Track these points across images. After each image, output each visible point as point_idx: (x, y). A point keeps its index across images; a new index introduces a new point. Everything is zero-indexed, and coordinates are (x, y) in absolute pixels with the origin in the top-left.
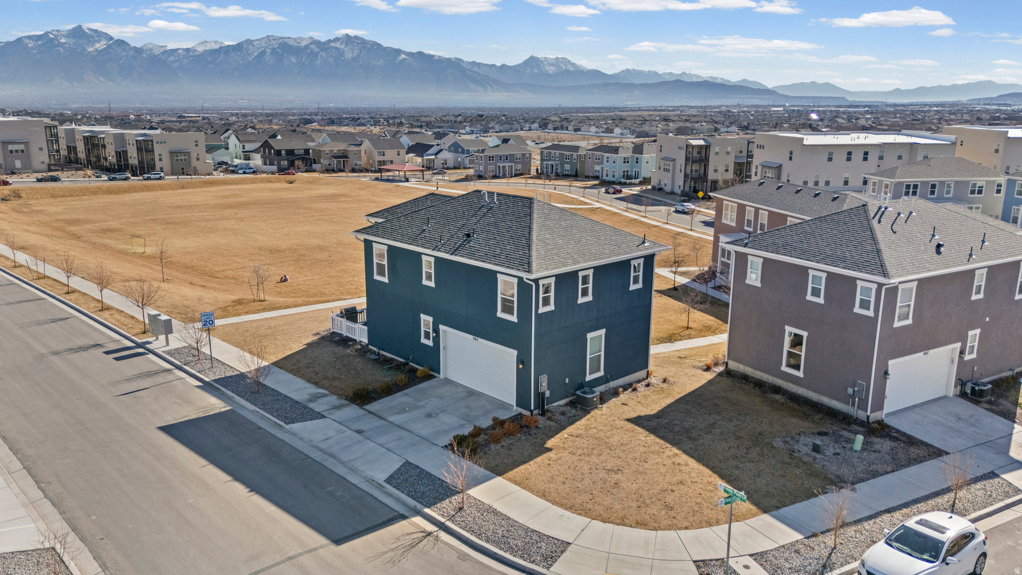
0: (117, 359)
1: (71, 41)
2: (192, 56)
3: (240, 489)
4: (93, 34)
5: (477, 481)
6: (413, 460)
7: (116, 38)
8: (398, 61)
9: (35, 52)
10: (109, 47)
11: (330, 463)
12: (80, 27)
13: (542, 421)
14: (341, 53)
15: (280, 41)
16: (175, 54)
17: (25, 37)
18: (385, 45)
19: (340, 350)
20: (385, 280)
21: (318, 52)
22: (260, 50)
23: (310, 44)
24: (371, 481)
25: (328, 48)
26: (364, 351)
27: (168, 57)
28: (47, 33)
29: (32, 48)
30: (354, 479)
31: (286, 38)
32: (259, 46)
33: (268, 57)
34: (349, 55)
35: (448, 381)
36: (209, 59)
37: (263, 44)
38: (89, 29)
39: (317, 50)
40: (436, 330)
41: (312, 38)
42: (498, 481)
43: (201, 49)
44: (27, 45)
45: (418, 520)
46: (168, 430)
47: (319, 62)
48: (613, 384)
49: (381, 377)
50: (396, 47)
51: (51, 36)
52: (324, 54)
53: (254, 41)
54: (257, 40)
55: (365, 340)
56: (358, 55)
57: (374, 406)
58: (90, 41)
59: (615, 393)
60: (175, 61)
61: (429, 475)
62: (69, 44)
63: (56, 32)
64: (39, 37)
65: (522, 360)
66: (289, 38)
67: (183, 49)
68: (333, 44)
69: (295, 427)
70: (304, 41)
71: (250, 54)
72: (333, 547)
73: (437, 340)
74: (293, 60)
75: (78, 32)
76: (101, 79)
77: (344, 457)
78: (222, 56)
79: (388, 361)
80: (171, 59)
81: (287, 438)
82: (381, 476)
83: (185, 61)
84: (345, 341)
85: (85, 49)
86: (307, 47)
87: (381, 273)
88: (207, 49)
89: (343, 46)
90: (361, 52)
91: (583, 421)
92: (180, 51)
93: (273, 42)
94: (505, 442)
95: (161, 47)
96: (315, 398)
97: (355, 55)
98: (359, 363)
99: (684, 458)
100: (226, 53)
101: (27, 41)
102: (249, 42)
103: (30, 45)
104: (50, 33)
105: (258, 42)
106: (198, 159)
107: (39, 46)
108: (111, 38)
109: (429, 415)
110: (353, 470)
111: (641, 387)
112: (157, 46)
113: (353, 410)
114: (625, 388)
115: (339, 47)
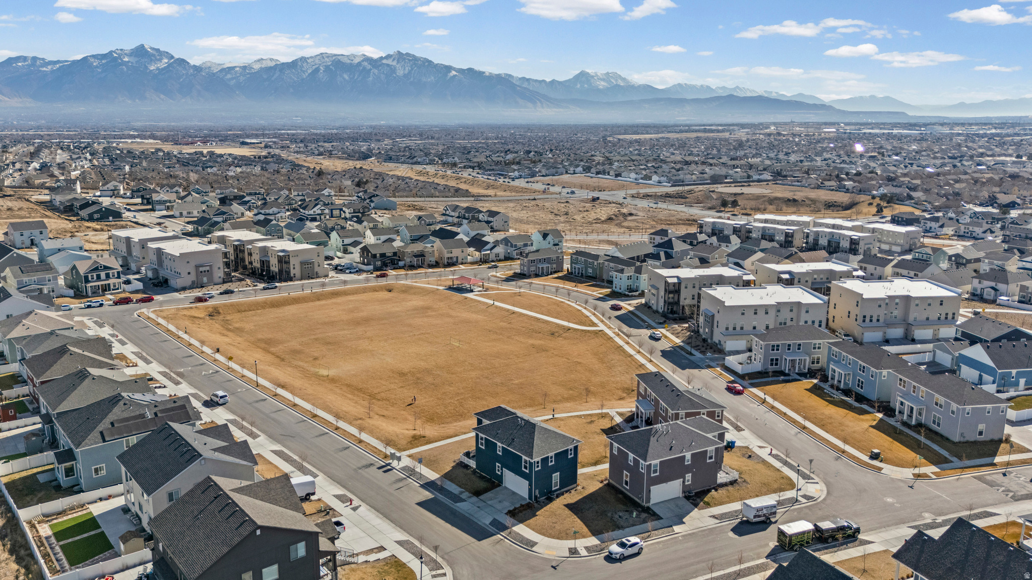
0: (385, 472)
1: (133, 60)
2: (248, 74)
3: (448, 526)
4: (154, 52)
5: (514, 525)
6: (497, 518)
7: (176, 56)
8: (449, 77)
9: (99, 70)
10: (170, 65)
11: (471, 518)
12: (142, 46)
13: (536, 505)
14: (393, 70)
15: (334, 58)
16: (233, 71)
17: (90, 56)
18: (436, 62)
19: (465, 470)
20: (484, 448)
21: (371, 69)
22: (314, 67)
23: (363, 61)
24: (485, 524)
25: (380, 65)
26: (474, 472)
27: (226, 75)
28: (111, 52)
29: (97, 67)
30: (480, 523)
31: (339, 55)
32: (313, 64)
33: (321, 74)
34: (400, 72)
35: (506, 488)
36: (265, 77)
37: (317, 61)
38: (151, 48)
39: (369, 67)
40: (502, 470)
41: (365, 55)
42: (521, 526)
43: (257, 67)
44: (92, 63)
45: (499, 536)
46: (419, 504)
47: (371, 79)
48: (562, 490)
49: (482, 485)
50: (447, 64)
51: (115, 55)
52: (376, 71)
53: (308, 58)
54: (311, 57)
55: (475, 467)
56: (410, 72)
57: (482, 497)
58: (151, 60)
59: (563, 494)
60: (232, 79)
61: (501, 523)
62: (132, 63)
63: (120, 52)
64: (104, 56)
65: (530, 485)
66: (342, 55)
67: (240, 67)
68: (384, 61)
69: (458, 504)
70: (357, 58)
71: (304, 72)
72: (477, 542)
73: (502, 473)
74: (346, 76)
75: (140, 51)
76: (162, 96)
77: (476, 516)
78: (277, 74)
79: (485, 477)
80: (229, 76)
81: (457, 509)
82: (488, 522)
83: (242, 79)
84: (466, 466)
85: (146, 68)
86: (359, 64)
87: (482, 444)
88: (263, 66)
89: (394, 63)
90: (412, 69)
91: (549, 505)
92: (238, 69)
93: (326, 59)
94: (524, 512)
95: (219, 64)
96: (461, 493)
97: (406, 72)
98: (473, 478)
99: (577, 519)
100: (281, 71)
101: (92, 60)
102: (303, 59)
103: (95, 64)
104: (114, 52)
105: (312, 60)
106: (319, 266)
107: (103, 64)
108: (172, 57)
109: (500, 502)
110: (479, 521)
111: (573, 491)
112: (215, 64)
113: (474, 499)
114: (566, 492)
115: (391, 64)
